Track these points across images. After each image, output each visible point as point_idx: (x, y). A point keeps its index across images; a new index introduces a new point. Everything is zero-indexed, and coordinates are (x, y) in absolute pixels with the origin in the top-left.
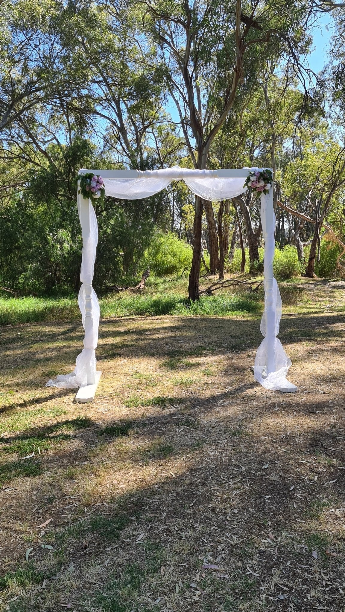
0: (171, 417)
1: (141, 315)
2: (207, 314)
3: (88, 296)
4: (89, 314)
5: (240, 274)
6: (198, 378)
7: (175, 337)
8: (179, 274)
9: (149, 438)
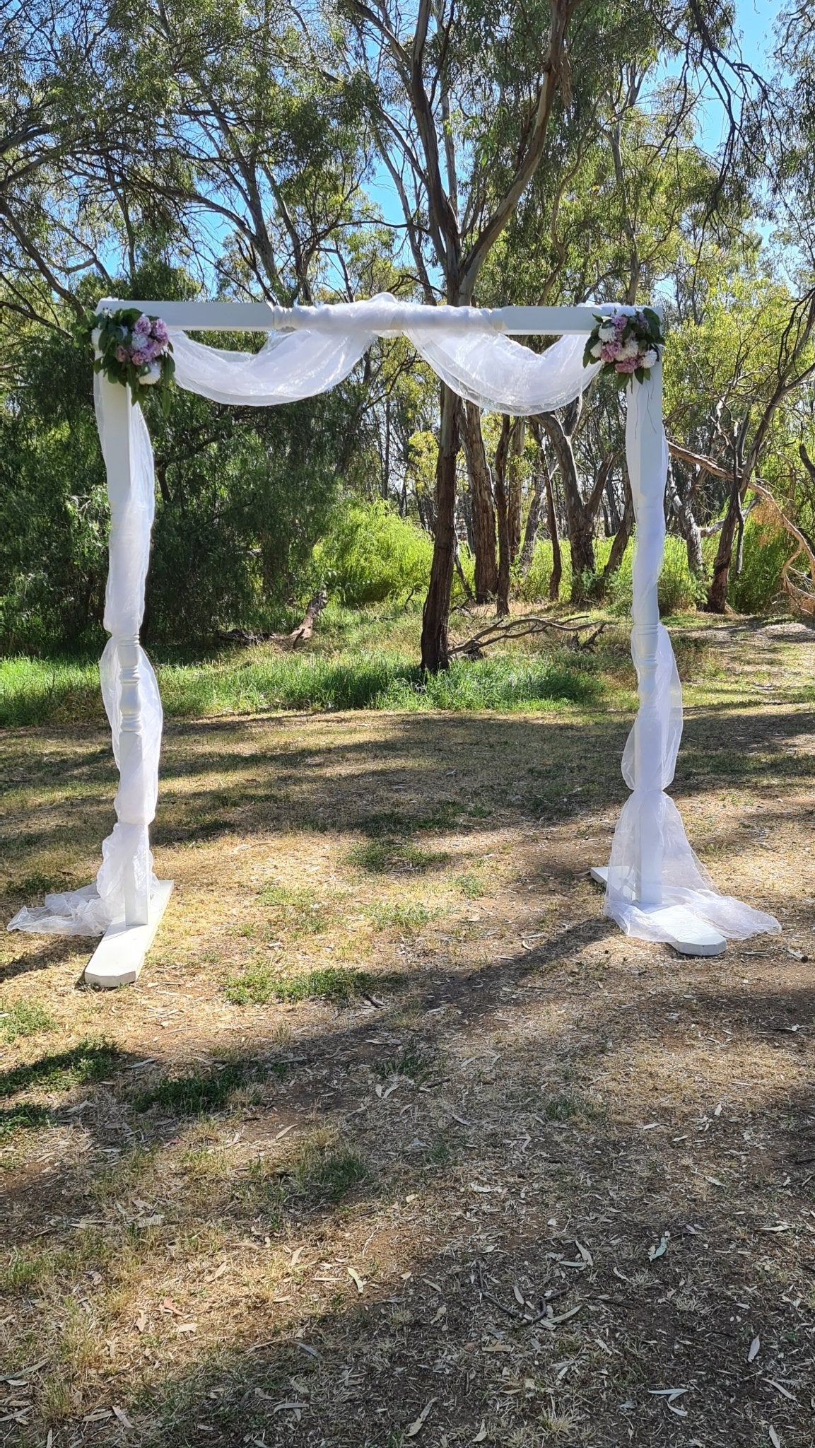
0: (363, 1039)
1: (299, 708)
2: (469, 706)
3: (128, 673)
4: (131, 725)
5: (549, 604)
6: (442, 903)
7: (382, 773)
8: (400, 602)
9: (291, 1121)
